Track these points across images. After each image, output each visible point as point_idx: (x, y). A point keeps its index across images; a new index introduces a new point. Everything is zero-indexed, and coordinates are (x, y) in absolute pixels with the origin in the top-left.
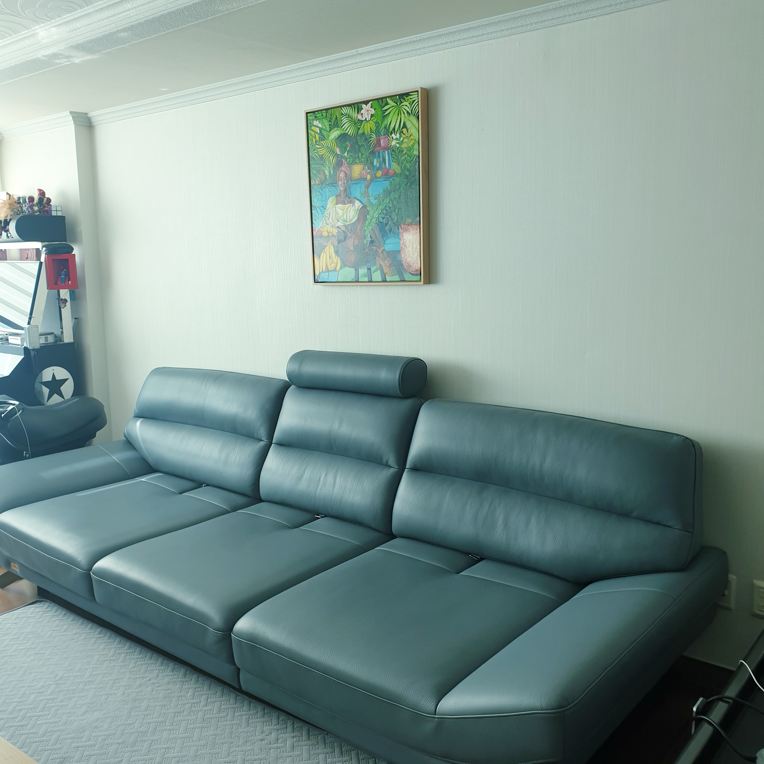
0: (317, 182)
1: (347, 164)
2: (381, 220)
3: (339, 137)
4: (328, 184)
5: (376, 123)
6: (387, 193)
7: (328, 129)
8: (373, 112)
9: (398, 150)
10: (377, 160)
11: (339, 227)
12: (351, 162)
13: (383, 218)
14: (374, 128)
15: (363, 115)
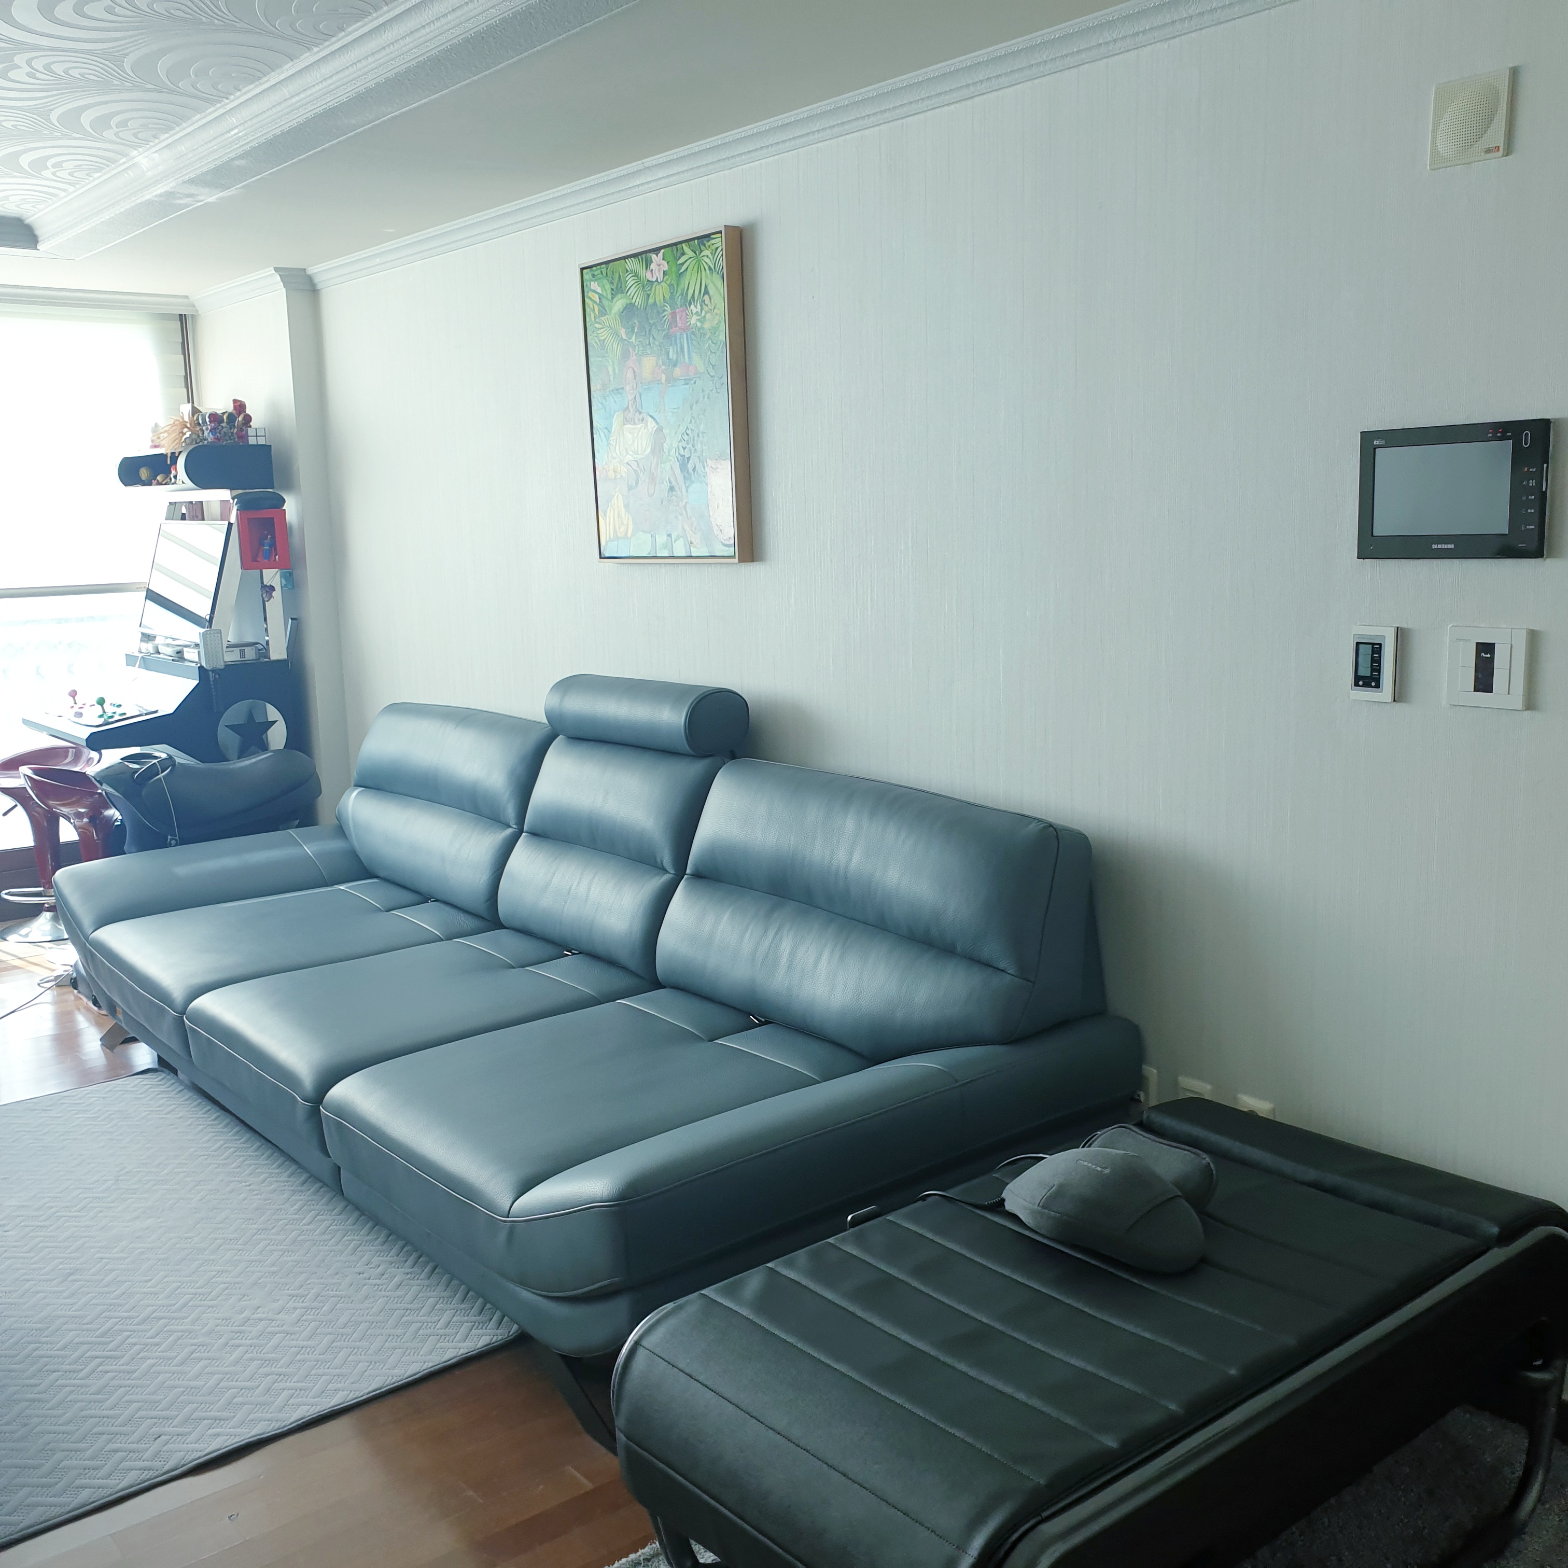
0: (598, 387)
1: (636, 355)
2: (682, 451)
3: (625, 308)
4: (613, 390)
5: (671, 285)
6: (688, 405)
7: (610, 297)
8: (666, 266)
9: (700, 332)
10: (673, 350)
11: (629, 463)
12: (640, 352)
13: (684, 448)
14: (667, 296)
15: (653, 272)
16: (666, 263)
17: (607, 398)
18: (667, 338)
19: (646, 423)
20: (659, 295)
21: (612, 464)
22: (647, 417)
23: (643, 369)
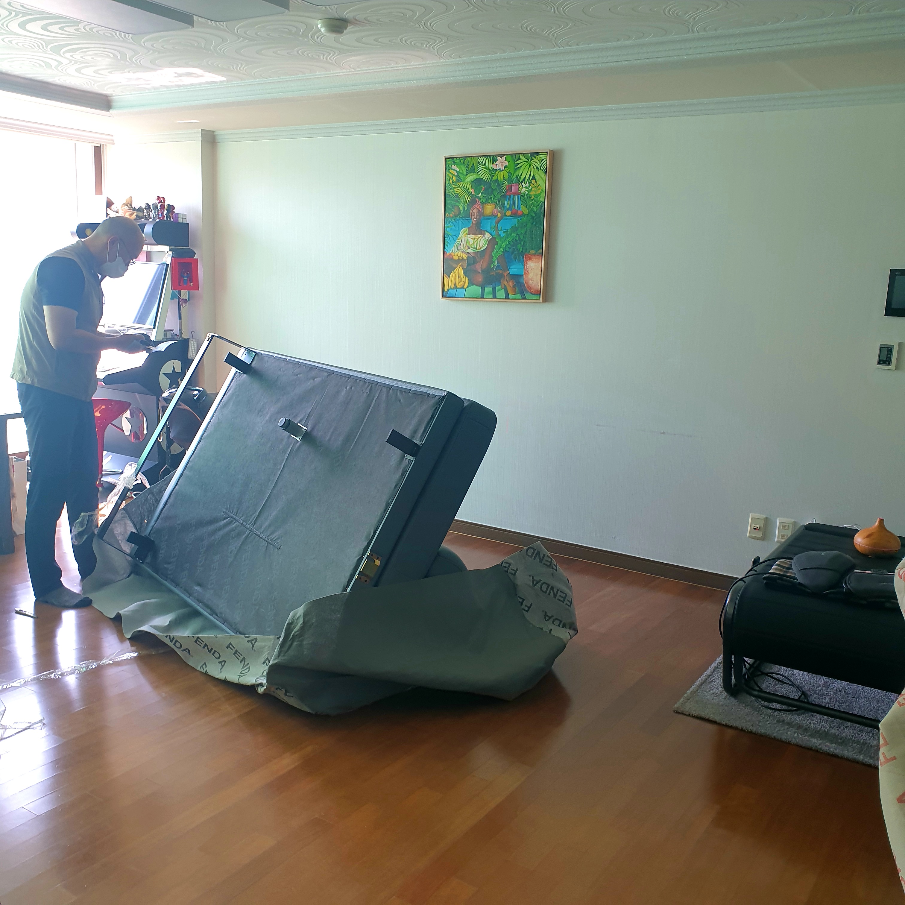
0: (451, 215)
1: (481, 202)
2: (507, 249)
3: (474, 180)
4: (461, 218)
5: (509, 173)
6: (515, 229)
7: (465, 173)
8: (507, 164)
9: (527, 196)
10: (508, 203)
11: (470, 253)
12: (484, 202)
13: (510, 248)
14: (507, 177)
15: (498, 165)
16: (507, 162)
17: (457, 221)
18: (504, 196)
19: (484, 235)
20: (500, 176)
21: (457, 253)
22: (485, 232)
23: (485, 209)
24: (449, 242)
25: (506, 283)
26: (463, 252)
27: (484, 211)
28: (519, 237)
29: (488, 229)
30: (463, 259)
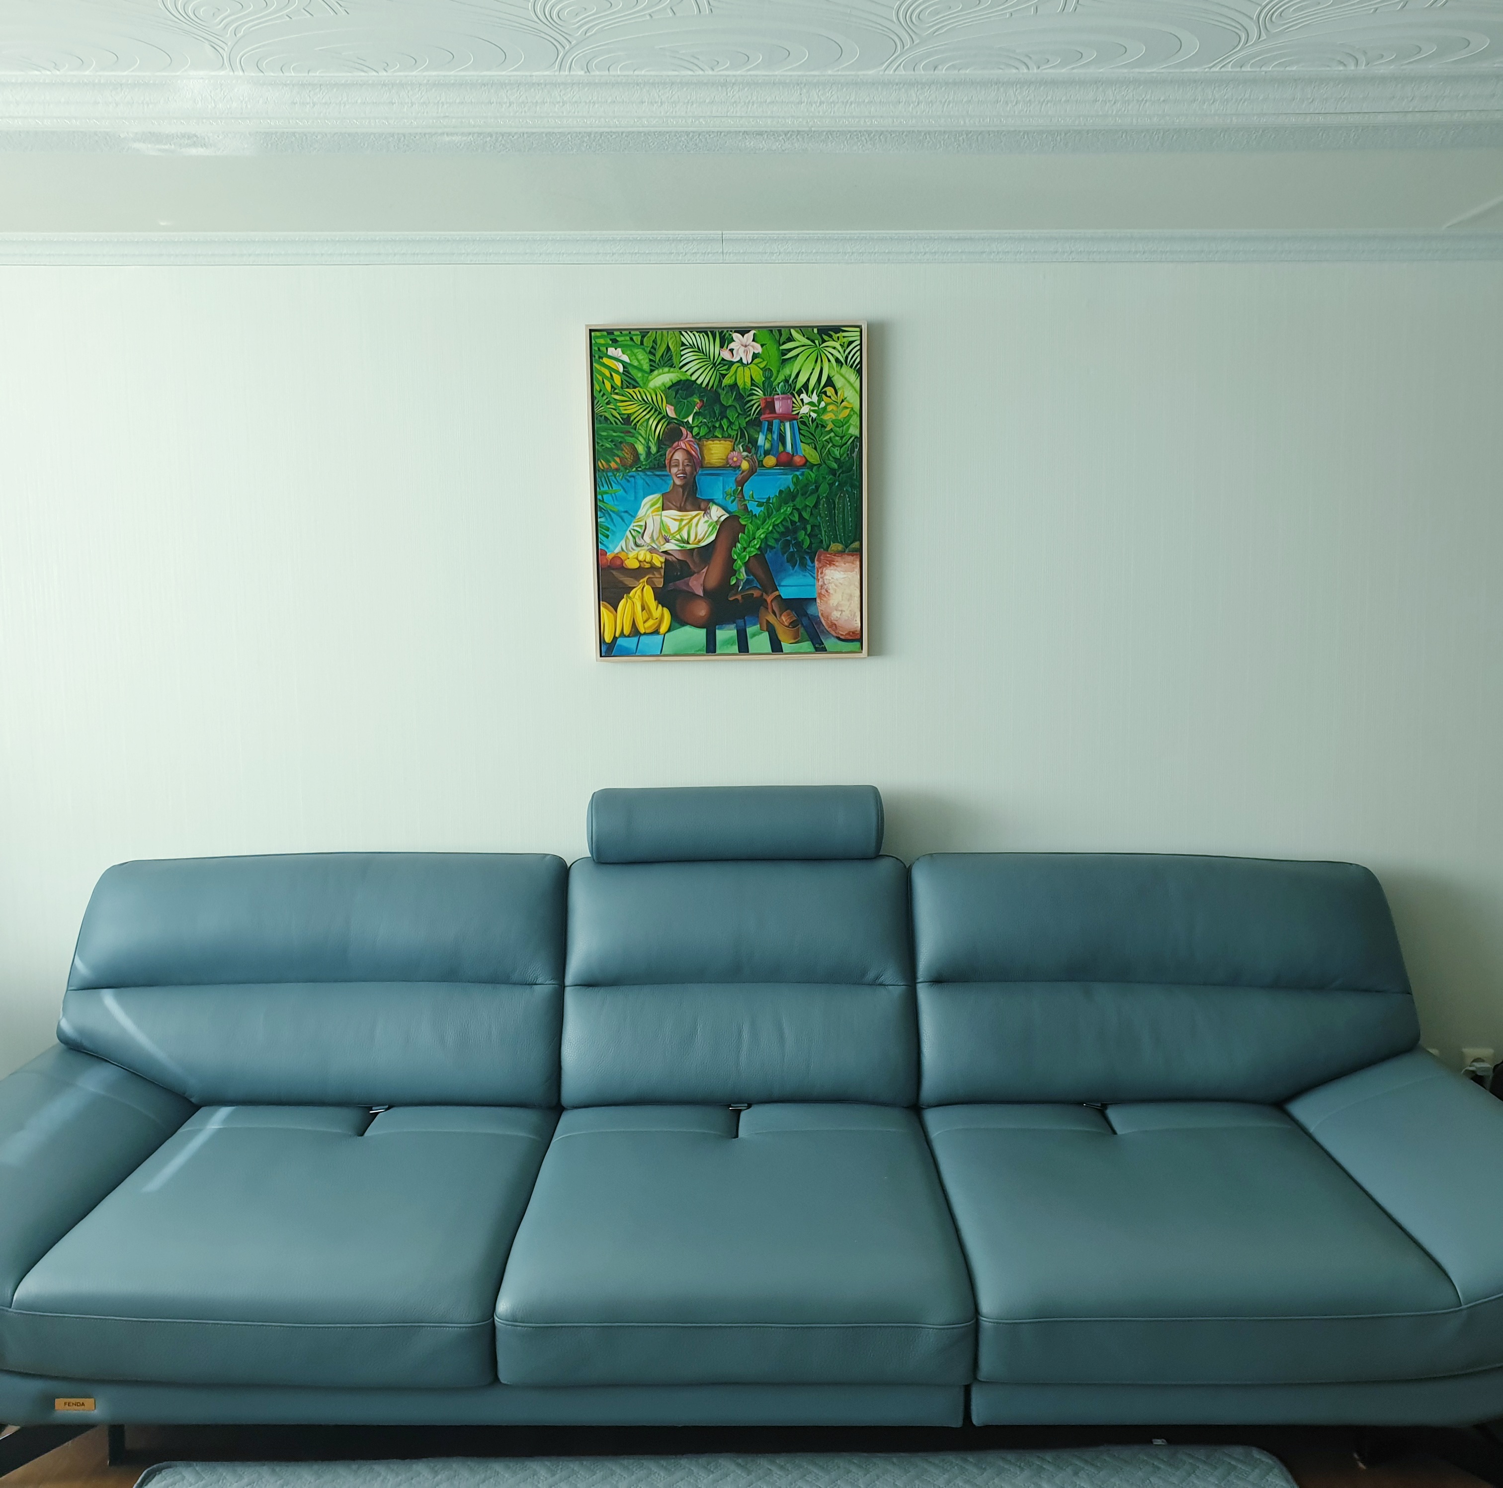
0: (613, 465)
1: (693, 437)
2: (771, 543)
3: (673, 385)
5: (764, 370)
6: (787, 497)
7: (646, 367)
8: (758, 349)
9: (815, 424)
10: (766, 438)
11: (671, 552)
13: (777, 540)
14: (759, 378)
15: (734, 352)
16: (760, 346)
17: (632, 479)
18: (756, 423)
19: (706, 510)
20: (743, 378)
21: (636, 552)
22: (711, 503)
23: (705, 452)
24: (611, 527)
25: (771, 618)
26: (652, 550)
27: (703, 457)
28: (800, 516)
29: (718, 496)
30: (653, 568)
